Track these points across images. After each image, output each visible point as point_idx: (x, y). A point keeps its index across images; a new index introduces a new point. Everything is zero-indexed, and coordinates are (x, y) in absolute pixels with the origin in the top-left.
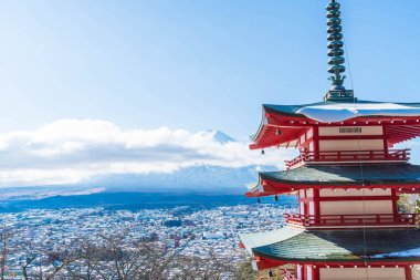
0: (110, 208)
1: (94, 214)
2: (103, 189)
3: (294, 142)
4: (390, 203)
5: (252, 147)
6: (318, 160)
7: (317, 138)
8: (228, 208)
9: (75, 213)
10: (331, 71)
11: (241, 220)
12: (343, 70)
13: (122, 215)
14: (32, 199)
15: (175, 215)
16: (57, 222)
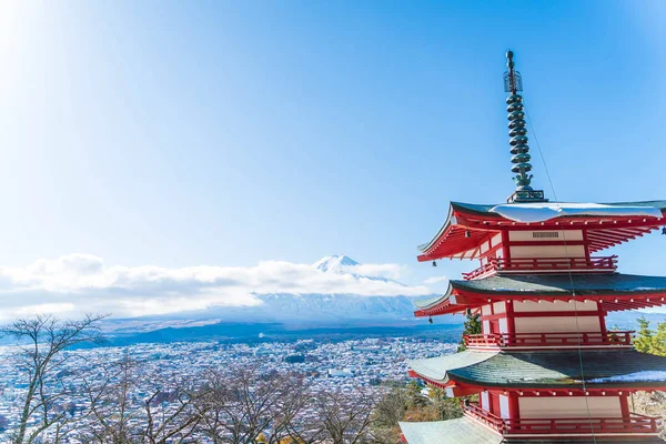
0: (226, 342)
1: (208, 348)
2: (219, 321)
3: (469, 253)
4: (597, 318)
5: (421, 259)
6: (509, 267)
7: (507, 244)
8: (356, 342)
9: (187, 348)
10: (515, 170)
11: (371, 355)
12: (529, 169)
13: (238, 350)
14: (140, 331)
15: (297, 350)
16: (167, 357)
